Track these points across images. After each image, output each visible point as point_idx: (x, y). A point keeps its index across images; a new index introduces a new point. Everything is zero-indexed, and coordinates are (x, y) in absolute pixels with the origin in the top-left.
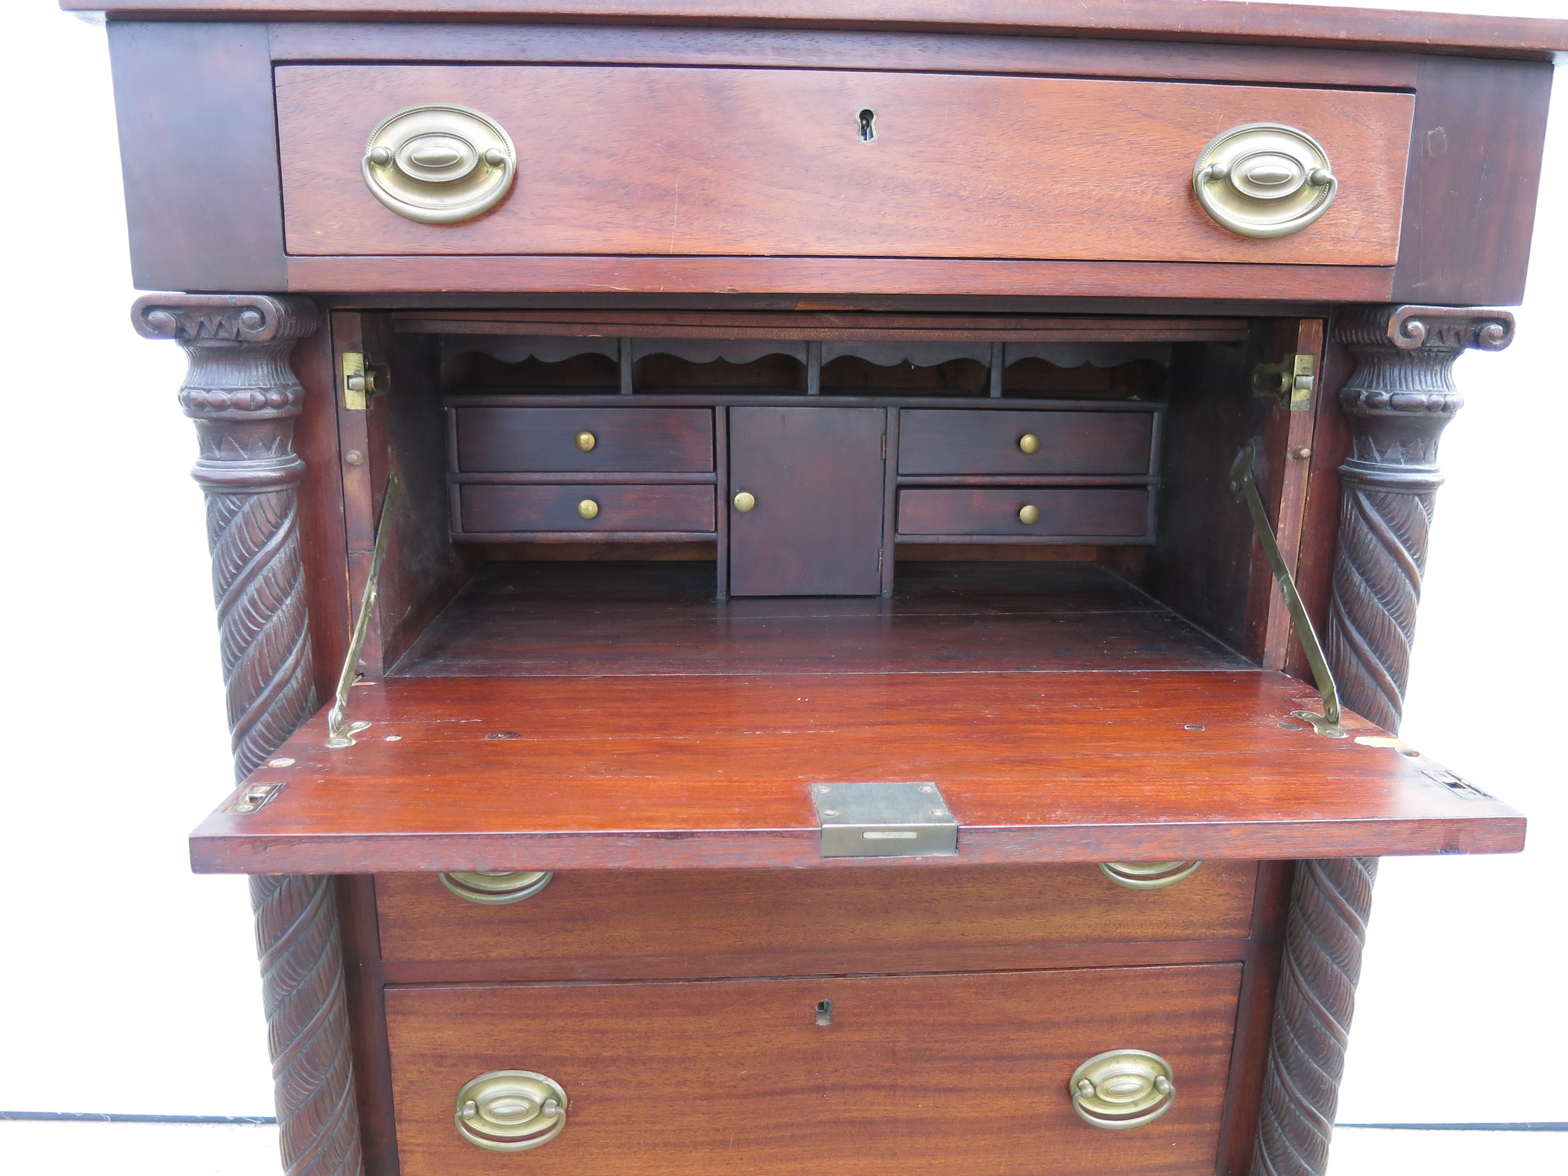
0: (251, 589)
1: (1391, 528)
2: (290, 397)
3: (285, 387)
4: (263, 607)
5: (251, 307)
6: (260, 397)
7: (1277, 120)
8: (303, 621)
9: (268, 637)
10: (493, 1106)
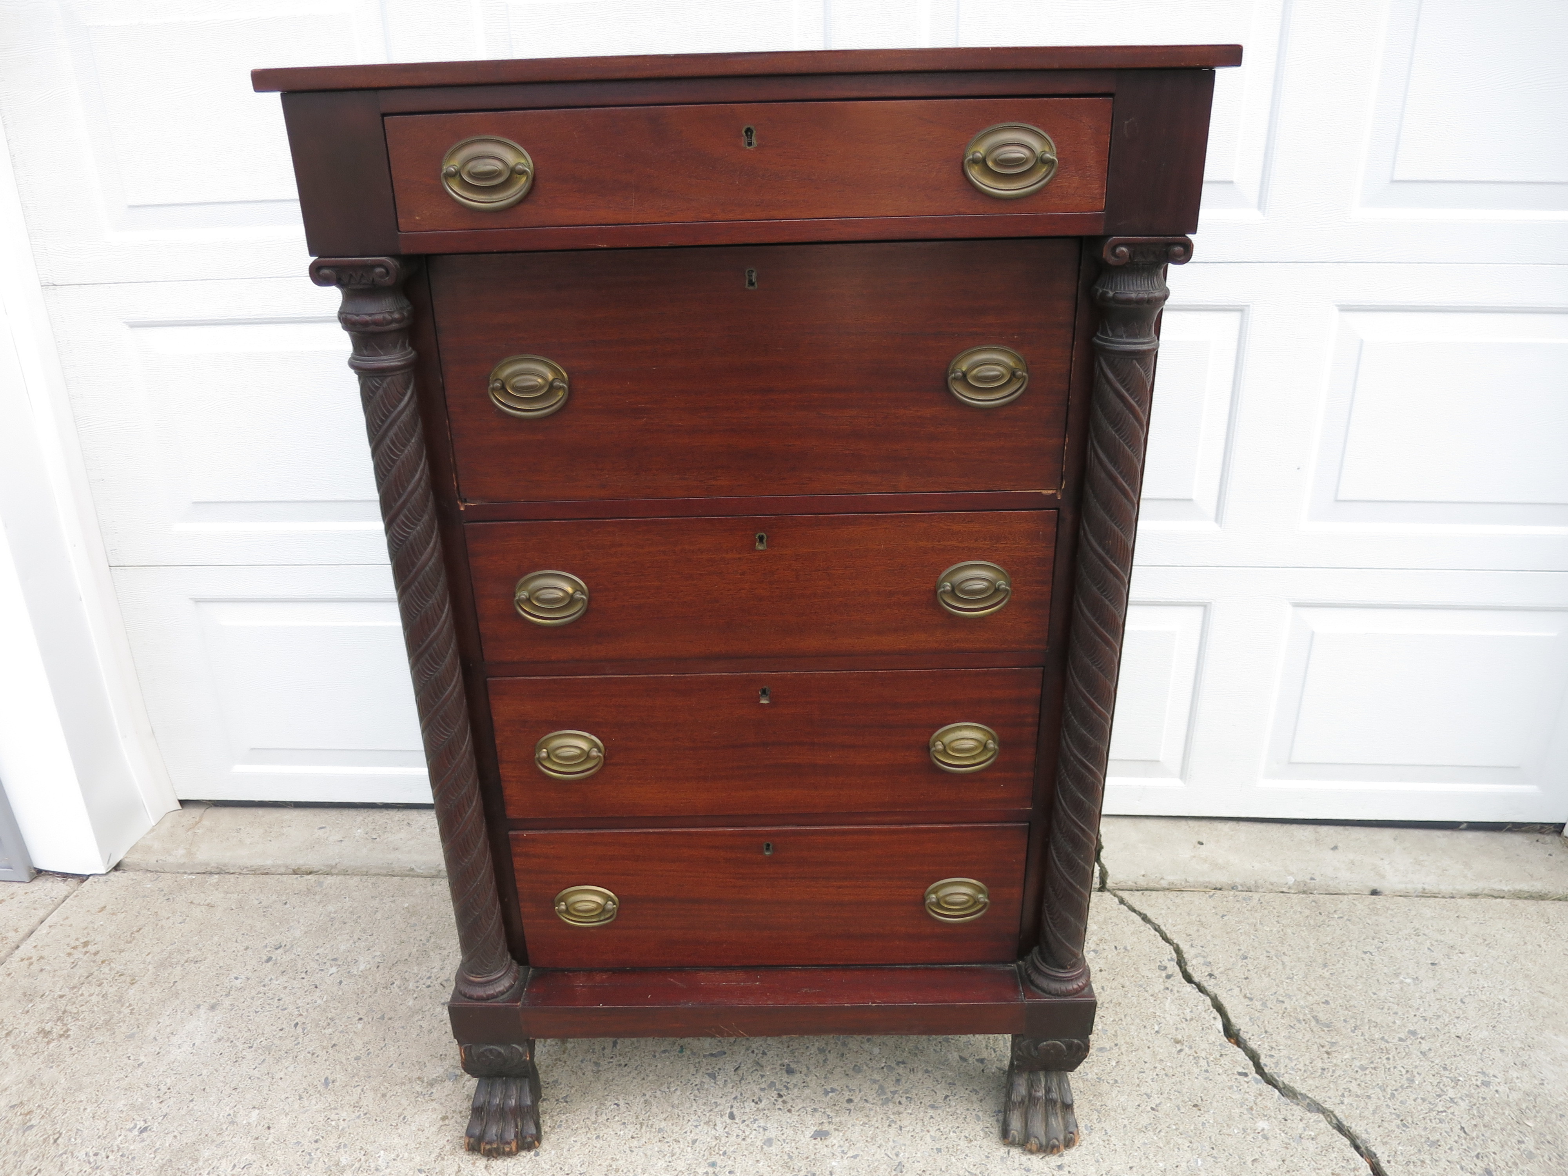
0: (391, 434)
1: (1118, 381)
2: (406, 314)
3: (402, 309)
4: (398, 445)
5: (380, 265)
6: (388, 317)
7: (1019, 121)
8: (423, 452)
9: (403, 463)
10: (558, 752)
